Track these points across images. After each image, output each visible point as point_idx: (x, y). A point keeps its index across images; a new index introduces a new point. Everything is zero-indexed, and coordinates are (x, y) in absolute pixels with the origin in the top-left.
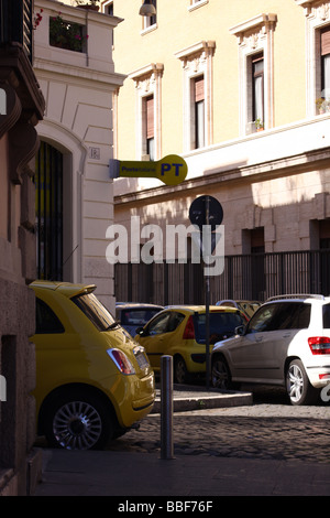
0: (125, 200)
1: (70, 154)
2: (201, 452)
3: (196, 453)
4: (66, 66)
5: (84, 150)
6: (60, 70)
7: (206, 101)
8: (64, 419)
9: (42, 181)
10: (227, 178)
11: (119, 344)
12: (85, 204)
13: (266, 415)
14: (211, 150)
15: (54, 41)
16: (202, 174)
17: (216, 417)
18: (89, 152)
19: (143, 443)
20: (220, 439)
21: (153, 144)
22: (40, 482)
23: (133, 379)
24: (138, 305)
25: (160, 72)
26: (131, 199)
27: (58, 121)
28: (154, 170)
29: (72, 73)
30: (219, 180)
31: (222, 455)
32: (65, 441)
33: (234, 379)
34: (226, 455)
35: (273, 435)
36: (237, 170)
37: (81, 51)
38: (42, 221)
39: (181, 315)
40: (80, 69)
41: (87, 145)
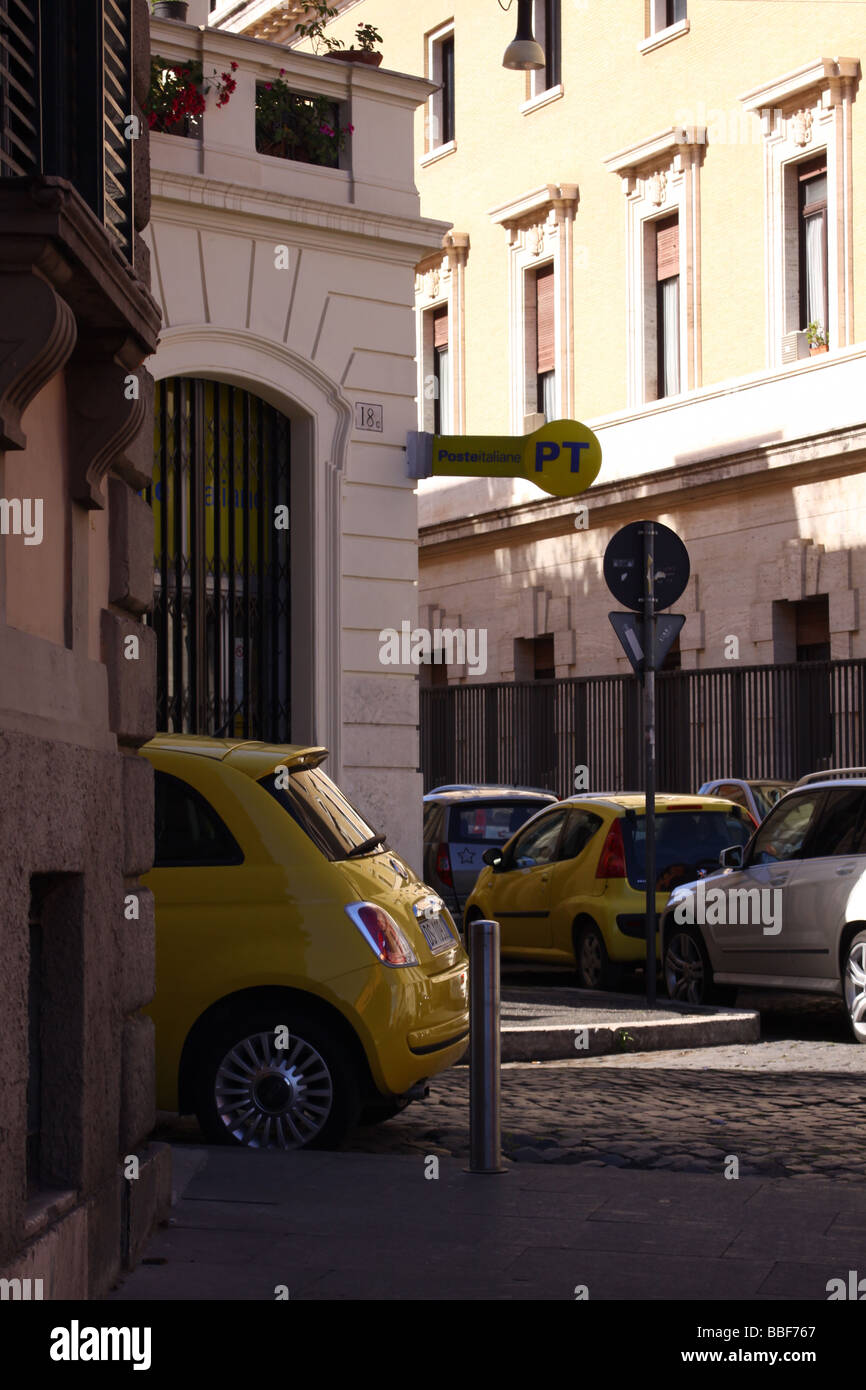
0: (481, 529)
1: (307, 419)
2: (585, 1156)
3: (571, 1159)
4: (299, 202)
5: (343, 409)
6: (282, 213)
7: (683, 279)
8: (242, 1073)
9: (239, 487)
10: (734, 471)
11: (379, 891)
12: (345, 545)
13: (780, 1066)
14: (696, 401)
15: (269, 140)
16: (670, 464)
17: (652, 1072)
18: (356, 413)
19: (445, 1133)
20: (638, 1125)
21: (553, 387)
22: (164, 1225)
23: (412, 978)
24: (502, 792)
25: (570, 207)
26: (498, 525)
27: (278, 339)
28: (517, 458)
29: (312, 219)
30: (715, 476)
31: (634, 1164)
32: (244, 1128)
33: (719, 977)
34: (646, 1164)
35: (778, 1116)
36: (758, 453)
37: (336, 166)
38: (239, 586)
39: (594, 819)
40: (332, 208)
41: (350, 397)
